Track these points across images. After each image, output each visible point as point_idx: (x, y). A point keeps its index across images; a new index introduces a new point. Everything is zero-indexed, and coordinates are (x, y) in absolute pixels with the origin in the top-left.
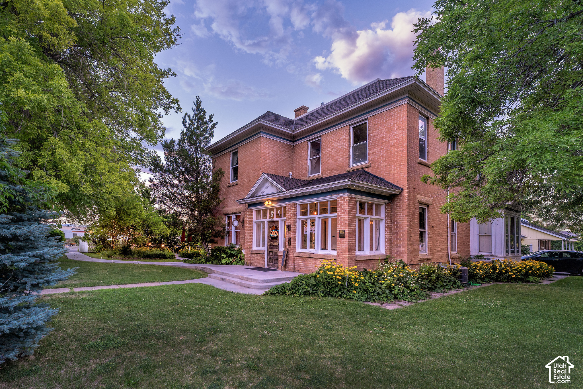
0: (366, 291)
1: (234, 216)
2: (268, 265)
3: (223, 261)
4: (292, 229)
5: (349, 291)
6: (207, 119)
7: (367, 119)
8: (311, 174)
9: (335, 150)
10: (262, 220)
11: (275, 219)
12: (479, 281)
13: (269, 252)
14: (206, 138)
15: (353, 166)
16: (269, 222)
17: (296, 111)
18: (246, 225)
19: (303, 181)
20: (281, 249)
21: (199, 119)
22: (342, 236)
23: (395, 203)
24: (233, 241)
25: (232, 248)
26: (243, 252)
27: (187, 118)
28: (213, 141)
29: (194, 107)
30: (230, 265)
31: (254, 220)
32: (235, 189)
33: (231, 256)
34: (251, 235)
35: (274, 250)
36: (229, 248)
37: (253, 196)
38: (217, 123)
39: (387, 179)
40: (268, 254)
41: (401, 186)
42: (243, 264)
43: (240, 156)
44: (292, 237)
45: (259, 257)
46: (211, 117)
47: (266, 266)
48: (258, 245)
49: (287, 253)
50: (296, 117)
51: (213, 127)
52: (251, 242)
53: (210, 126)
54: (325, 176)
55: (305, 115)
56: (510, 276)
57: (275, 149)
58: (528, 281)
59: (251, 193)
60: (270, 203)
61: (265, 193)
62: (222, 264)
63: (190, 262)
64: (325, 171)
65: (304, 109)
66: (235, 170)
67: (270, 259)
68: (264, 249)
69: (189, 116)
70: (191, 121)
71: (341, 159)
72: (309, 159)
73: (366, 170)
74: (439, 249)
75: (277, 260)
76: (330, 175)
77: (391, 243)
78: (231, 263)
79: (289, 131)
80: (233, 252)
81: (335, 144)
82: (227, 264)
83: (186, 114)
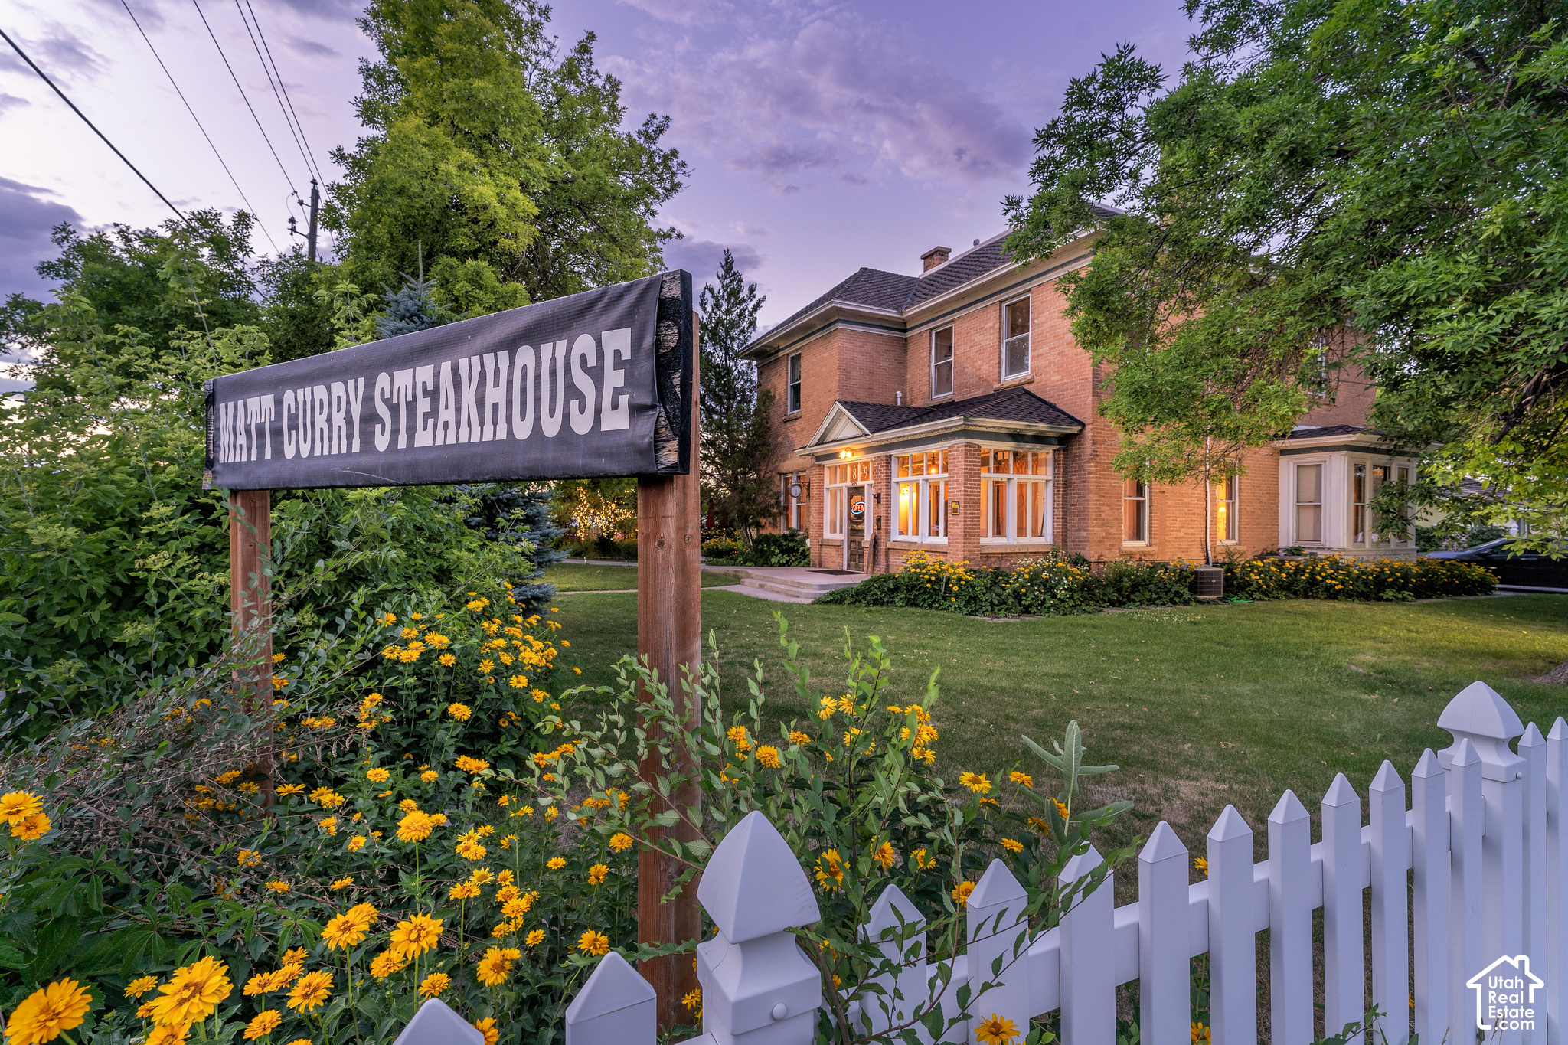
0: (975, 599)
1: (794, 479)
2: (849, 566)
3: (774, 560)
4: (883, 501)
5: (945, 599)
6: (744, 294)
7: (1029, 290)
8: (937, 393)
9: (976, 348)
10: (839, 485)
11: (860, 483)
12: (1257, 595)
13: (850, 543)
14: (743, 331)
15: (1009, 380)
16: (849, 489)
17: (925, 258)
18: (814, 493)
19: (916, 409)
20: (868, 537)
21: (730, 295)
22: (956, 511)
23: (1074, 449)
24: (794, 525)
25: (792, 536)
26: (808, 542)
27: (708, 295)
28: (755, 336)
29: (722, 273)
30: (786, 569)
31: (827, 484)
32: (797, 425)
33: (789, 551)
34: (821, 512)
35: (858, 538)
36: (785, 537)
37: (821, 442)
38: (764, 298)
39: (1060, 407)
40: (849, 547)
41: (1081, 419)
42: (808, 565)
43: (804, 364)
44: (883, 514)
45: (833, 551)
46: (751, 290)
47: (845, 568)
48: (833, 531)
49: (875, 542)
50: (926, 269)
51: (756, 308)
52: (821, 524)
53: (750, 307)
54: (959, 399)
55: (944, 265)
56: (1332, 586)
57: (868, 348)
58: (1380, 599)
59: (818, 437)
60: (849, 454)
61: (841, 437)
62: (772, 565)
63: (717, 564)
64: (959, 388)
65: (942, 253)
66: (796, 389)
67: (851, 556)
68: (842, 536)
69: (712, 291)
70: (716, 298)
71: (985, 367)
72: (933, 364)
73: (1026, 387)
74: (1181, 534)
75: (861, 556)
76: (968, 397)
77: (1065, 523)
78: (787, 564)
79: (892, 314)
80: (791, 544)
81: (977, 337)
82: (780, 565)
83: (707, 288)
